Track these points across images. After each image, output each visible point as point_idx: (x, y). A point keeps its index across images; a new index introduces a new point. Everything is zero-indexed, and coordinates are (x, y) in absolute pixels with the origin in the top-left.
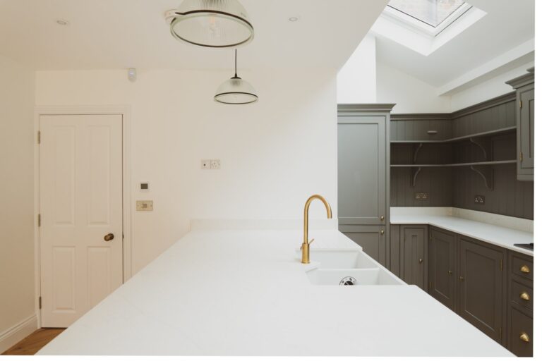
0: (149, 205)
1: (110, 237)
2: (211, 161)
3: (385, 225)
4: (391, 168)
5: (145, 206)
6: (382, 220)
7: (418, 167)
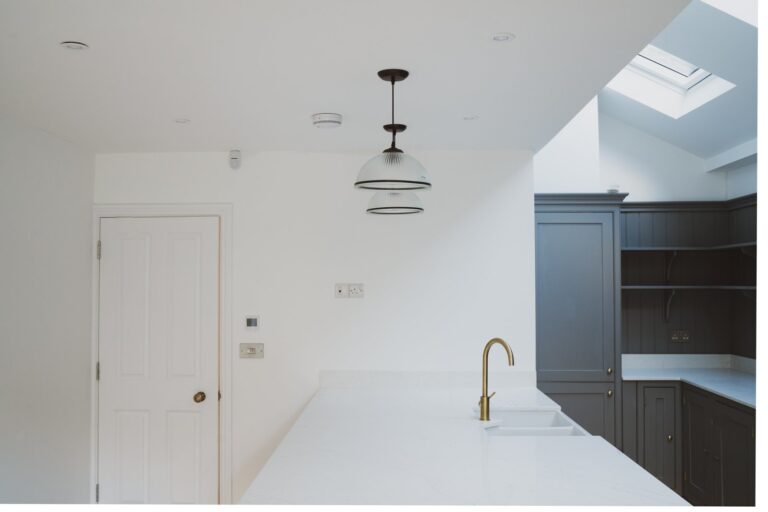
0: (258, 350)
1: (200, 397)
2: (349, 285)
3: (614, 382)
4: (623, 291)
5: (252, 351)
6: (609, 374)
7: (671, 290)
